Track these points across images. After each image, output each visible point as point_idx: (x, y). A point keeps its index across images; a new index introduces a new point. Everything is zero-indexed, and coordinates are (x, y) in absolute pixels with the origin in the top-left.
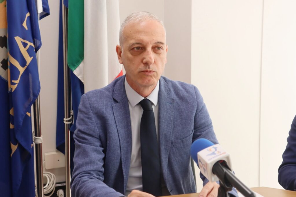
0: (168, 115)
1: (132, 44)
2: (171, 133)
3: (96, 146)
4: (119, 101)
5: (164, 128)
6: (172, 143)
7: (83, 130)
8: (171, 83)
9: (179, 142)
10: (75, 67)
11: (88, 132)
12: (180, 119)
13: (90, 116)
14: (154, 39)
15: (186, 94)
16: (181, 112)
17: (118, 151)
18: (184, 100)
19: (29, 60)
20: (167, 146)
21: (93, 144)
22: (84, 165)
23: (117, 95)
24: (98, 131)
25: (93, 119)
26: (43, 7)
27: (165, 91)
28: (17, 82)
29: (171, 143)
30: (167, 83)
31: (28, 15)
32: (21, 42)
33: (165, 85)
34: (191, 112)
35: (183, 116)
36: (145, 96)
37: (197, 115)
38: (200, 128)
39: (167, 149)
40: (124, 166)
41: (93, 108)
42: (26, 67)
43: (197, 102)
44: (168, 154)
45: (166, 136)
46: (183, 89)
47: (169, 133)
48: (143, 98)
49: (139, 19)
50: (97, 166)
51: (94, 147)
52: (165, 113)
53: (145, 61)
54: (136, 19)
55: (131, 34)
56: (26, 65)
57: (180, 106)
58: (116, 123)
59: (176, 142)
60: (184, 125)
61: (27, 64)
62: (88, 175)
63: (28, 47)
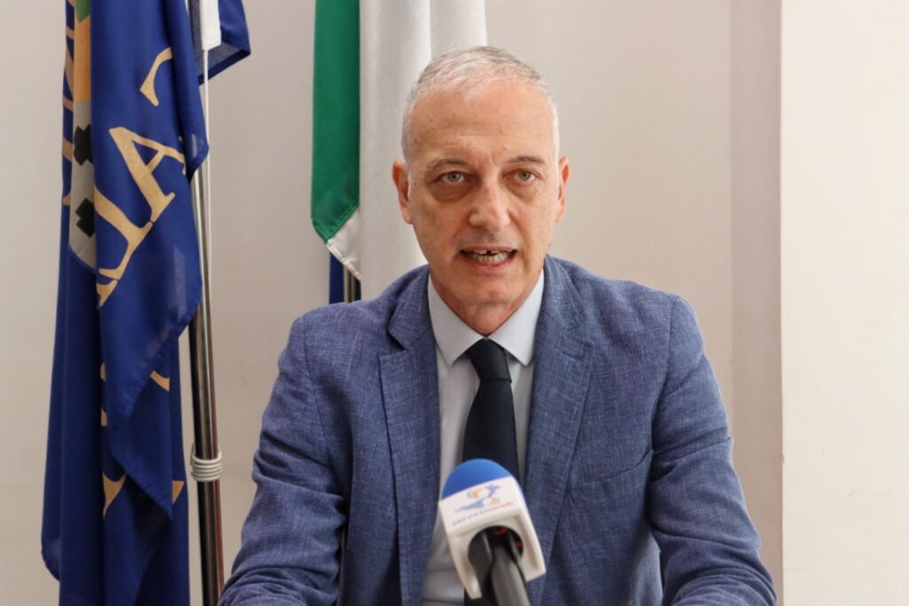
0: (566, 396)
1: (435, 163)
2: (566, 457)
3: (312, 489)
4: (406, 346)
5: (544, 439)
6: (568, 491)
7: (276, 435)
8: (590, 289)
9: (593, 487)
10: (333, 228)
11: (289, 441)
12: (606, 410)
13: (302, 390)
14: (505, 149)
15: (636, 327)
16: (613, 386)
17: (386, 510)
18: (627, 345)
19: (159, 202)
20: (550, 500)
21: (304, 480)
22: (265, 547)
23: (404, 324)
24: (322, 439)
25: (311, 399)
26: (222, 29)
27: (564, 315)
28: (116, 274)
29: (563, 493)
30: (578, 289)
31: (165, 55)
32: (133, 145)
33: (566, 293)
34: (643, 388)
35: (615, 402)
36: (487, 333)
37: (667, 400)
38: (675, 445)
39: (551, 511)
40: (407, 562)
41: (314, 361)
42: (149, 226)
43: (670, 352)
44: (554, 528)
45: (548, 466)
46: (631, 310)
47: (561, 457)
48: (478, 337)
49: (460, 79)
50: (306, 554)
51: (304, 490)
52: (554, 391)
53: (474, 219)
54: (451, 79)
55: (433, 129)
56: (149, 220)
57: (610, 366)
58: (386, 417)
59: (581, 489)
60: (616, 431)
61: (154, 218)
62: (270, 578)
63: (157, 160)
